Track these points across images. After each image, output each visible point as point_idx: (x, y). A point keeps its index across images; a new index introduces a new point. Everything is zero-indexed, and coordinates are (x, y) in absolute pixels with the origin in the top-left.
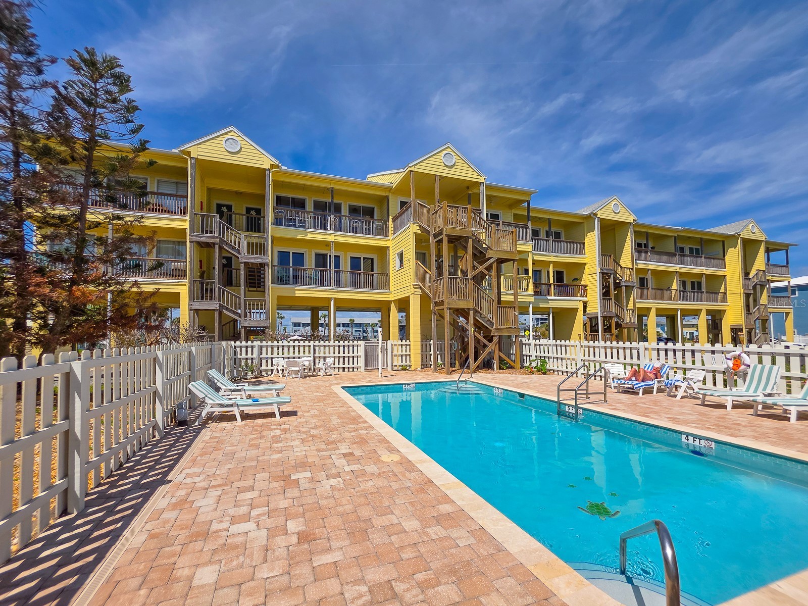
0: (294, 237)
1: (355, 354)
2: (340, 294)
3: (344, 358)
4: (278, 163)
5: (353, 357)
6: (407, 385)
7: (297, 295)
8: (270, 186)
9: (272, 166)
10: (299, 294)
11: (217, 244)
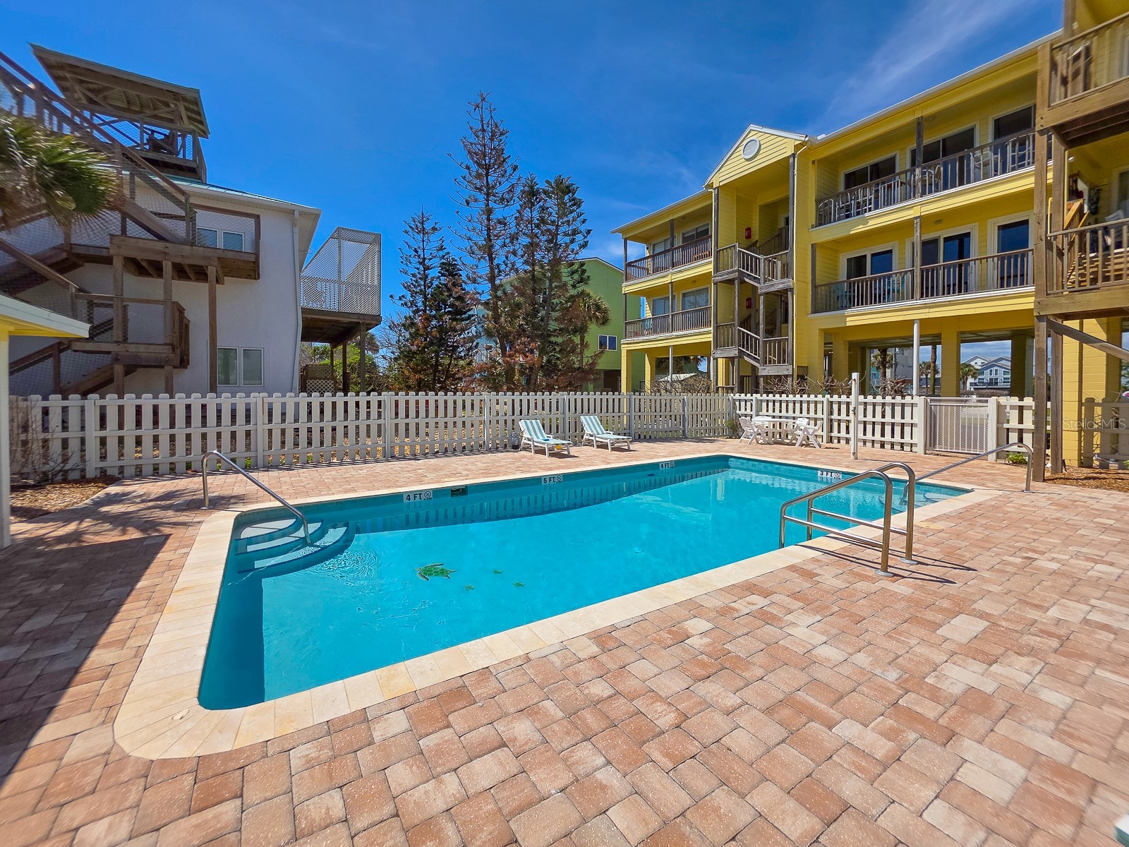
0: (845, 234)
1: (907, 420)
2: (931, 310)
3: (883, 424)
4: (803, 139)
5: (903, 425)
6: (825, 473)
7: (848, 324)
8: (796, 176)
9: (797, 147)
10: (851, 322)
11: (736, 278)
